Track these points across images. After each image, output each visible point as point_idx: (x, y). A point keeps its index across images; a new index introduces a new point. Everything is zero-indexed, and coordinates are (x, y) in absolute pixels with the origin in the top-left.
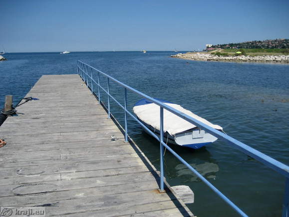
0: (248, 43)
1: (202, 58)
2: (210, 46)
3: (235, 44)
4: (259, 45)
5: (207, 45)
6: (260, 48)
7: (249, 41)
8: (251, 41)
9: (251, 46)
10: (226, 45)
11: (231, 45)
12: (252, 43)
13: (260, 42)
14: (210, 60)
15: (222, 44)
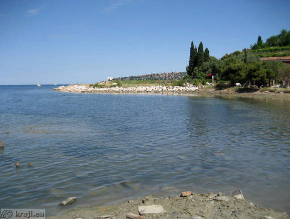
0: (147, 76)
1: (77, 90)
2: (111, 79)
3: (135, 77)
4: (157, 77)
5: (108, 78)
6: (158, 79)
7: (148, 74)
8: (150, 74)
9: (150, 79)
10: (127, 78)
11: (132, 78)
12: (151, 76)
13: (158, 74)
14: (84, 92)
15: (122, 77)
